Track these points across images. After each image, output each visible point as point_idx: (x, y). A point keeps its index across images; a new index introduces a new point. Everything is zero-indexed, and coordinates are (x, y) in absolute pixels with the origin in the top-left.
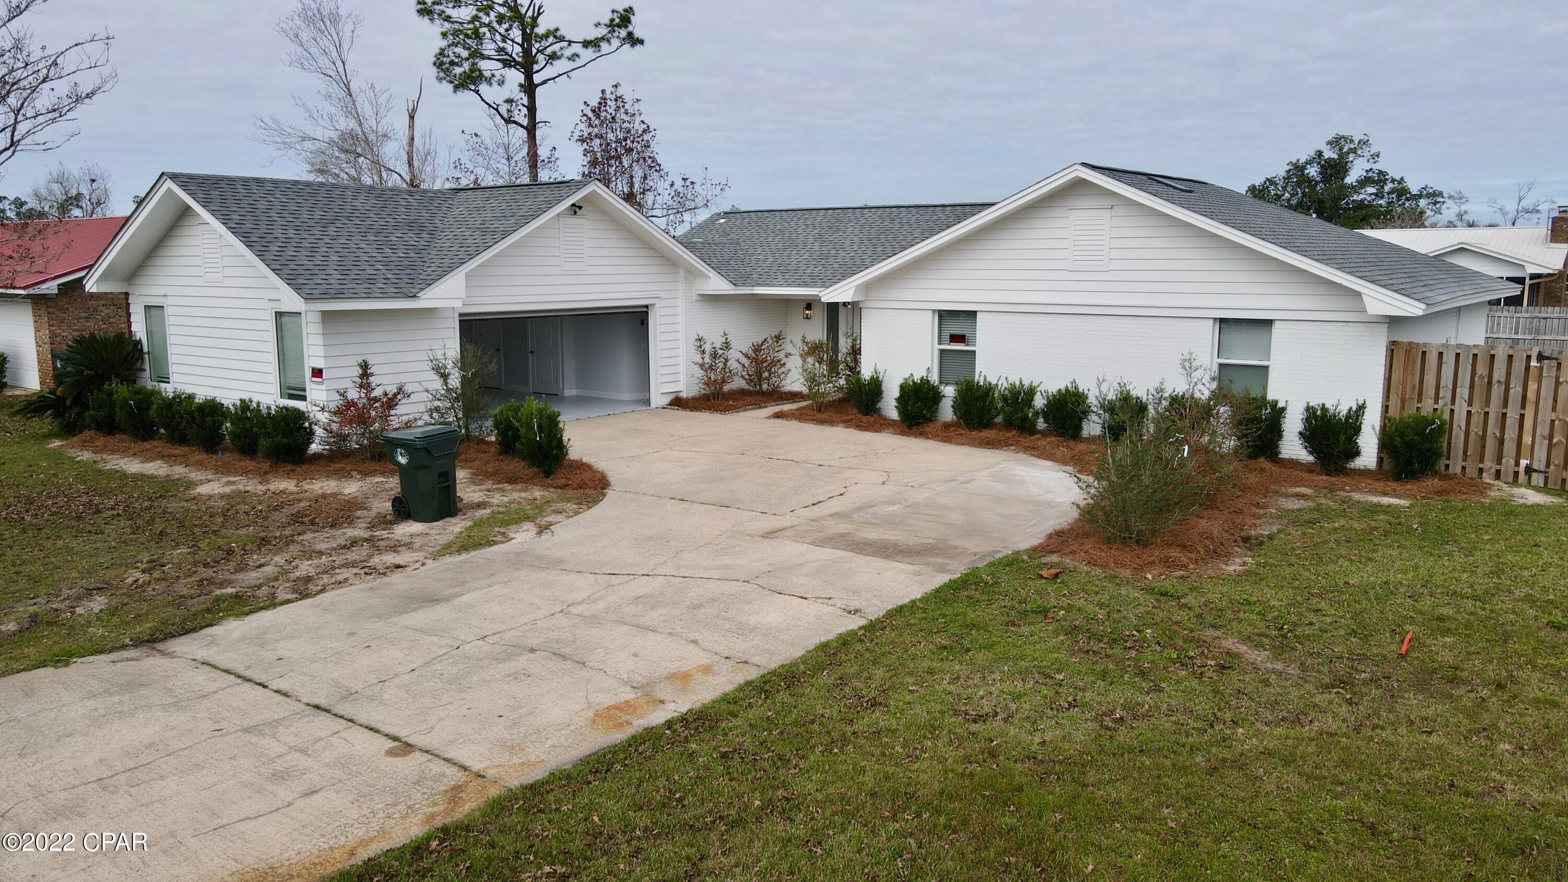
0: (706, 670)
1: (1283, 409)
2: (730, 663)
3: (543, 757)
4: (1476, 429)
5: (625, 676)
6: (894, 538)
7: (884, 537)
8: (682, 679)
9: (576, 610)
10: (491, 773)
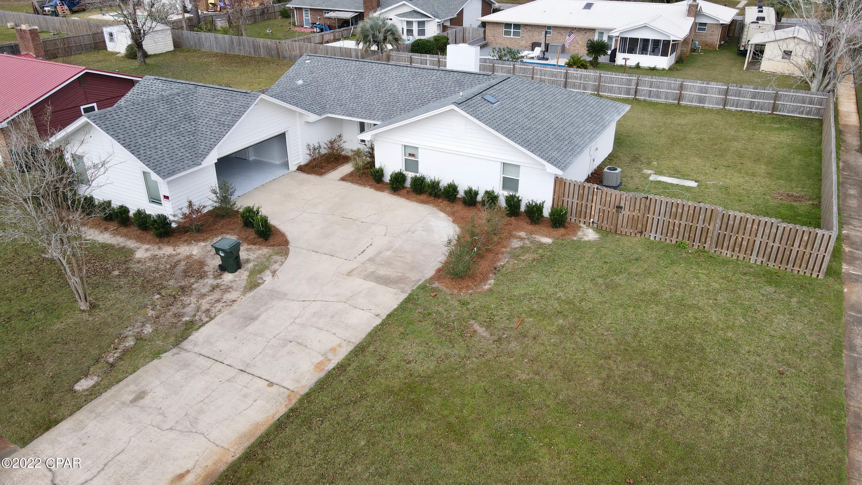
0: (340, 346)
1: (521, 200)
2: (346, 342)
3: (306, 383)
4: (579, 209)
5: (319, 351)
6: (389, 273)
7: (386, 273)
8: (333, 350)
9: (297, 321)
10: (295, 390)
